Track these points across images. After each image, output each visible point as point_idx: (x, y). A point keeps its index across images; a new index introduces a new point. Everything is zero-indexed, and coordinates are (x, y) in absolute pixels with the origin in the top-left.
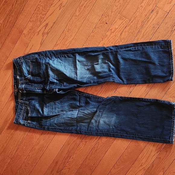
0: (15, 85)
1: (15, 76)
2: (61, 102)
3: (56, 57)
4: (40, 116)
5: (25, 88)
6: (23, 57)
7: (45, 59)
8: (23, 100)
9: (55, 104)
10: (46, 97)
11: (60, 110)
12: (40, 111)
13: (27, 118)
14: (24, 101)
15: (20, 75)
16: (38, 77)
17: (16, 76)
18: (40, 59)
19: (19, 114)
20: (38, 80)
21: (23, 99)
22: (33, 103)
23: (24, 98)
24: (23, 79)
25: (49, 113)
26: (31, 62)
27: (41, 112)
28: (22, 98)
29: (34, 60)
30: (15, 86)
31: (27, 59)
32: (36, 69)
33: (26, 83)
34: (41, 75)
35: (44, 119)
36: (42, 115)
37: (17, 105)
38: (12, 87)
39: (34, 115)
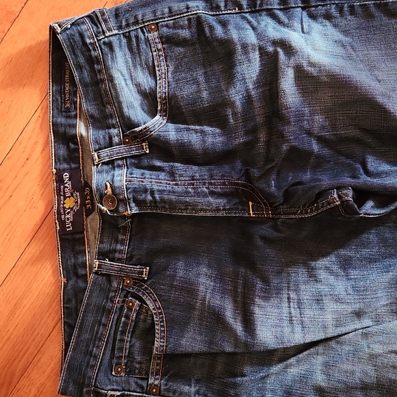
0: (64, 170)
1: (61, 120)
2: (346, 264)
3: (313, 17)
4: (229, 349)
5: (135, 191)
6: (117, 13)
7: (249, 22)
8: (117, 255)
9: (312, 276)
10: (263, 238)
11: (350, 309)
12: (231, 321)
13: (138, 358)
14: (119, 260)
15: (96, 114)
16: (207, 128)
17: (71, 121)
18: (224, 24)
19: (87, 336)
20: (210, 140)
21: (115, 251)
22: (181, 273)
23: (119, 247)
24: (116, 140)
25: (287, 330)
26: (166, 40)
27: (239, 328)
28: (106, 246)
29: (185, 33)
30: (60, 180)
31: (136, 23)
32: (201, 79)
33: (137, 162)
34: (229, 112)
35: (252, 365)
36: (246, 344)
37: (74, 288)
38: (44, 186)
39: (191, 341)
